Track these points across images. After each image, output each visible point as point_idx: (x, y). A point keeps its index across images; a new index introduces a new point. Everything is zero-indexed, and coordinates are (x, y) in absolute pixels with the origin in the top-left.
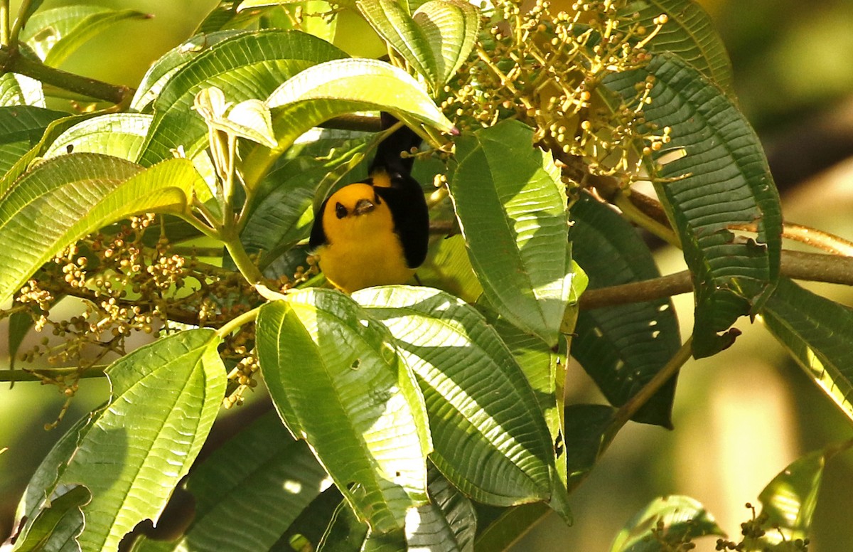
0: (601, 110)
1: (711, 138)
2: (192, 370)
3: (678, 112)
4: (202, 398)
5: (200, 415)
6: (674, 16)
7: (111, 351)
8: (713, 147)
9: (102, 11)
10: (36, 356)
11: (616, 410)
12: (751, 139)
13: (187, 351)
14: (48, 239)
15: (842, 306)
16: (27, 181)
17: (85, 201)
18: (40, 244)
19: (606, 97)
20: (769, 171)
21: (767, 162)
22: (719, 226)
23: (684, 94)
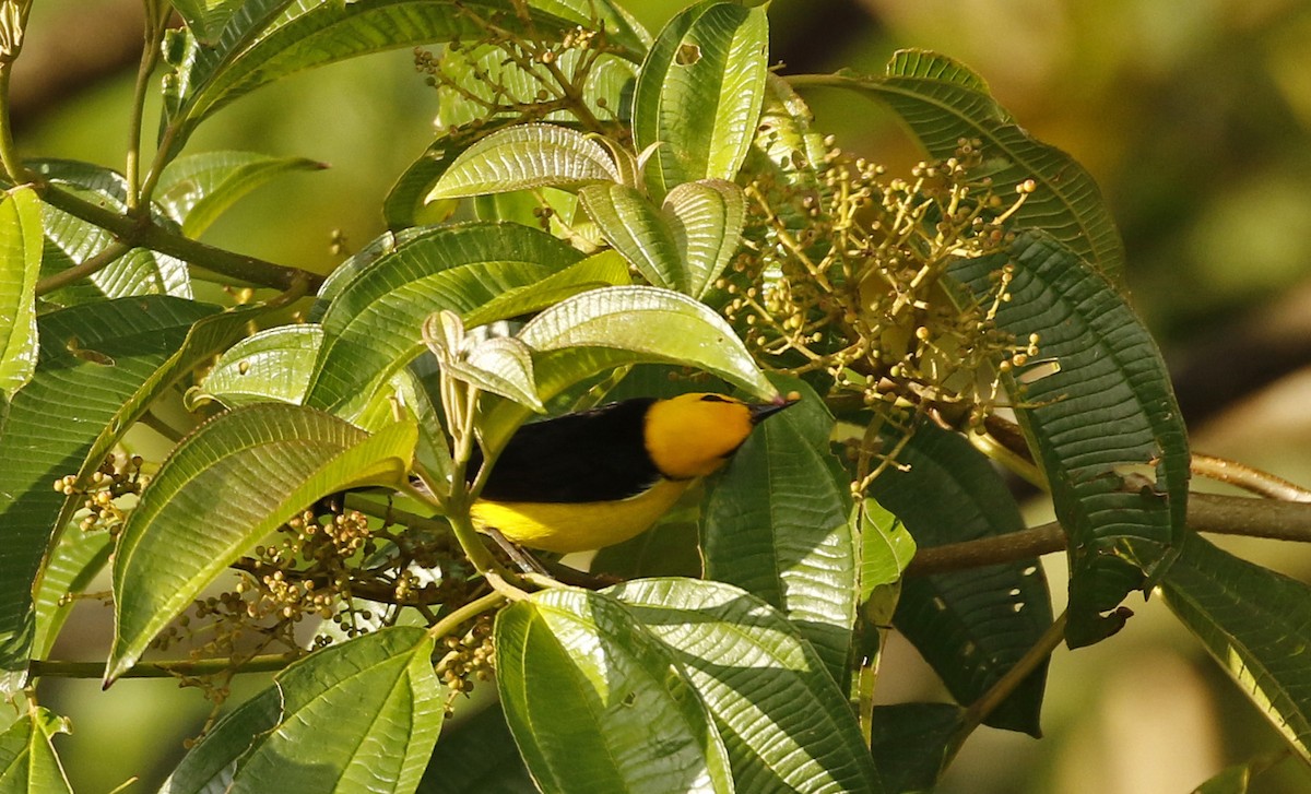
0: (943, 310)
1: (1095, 347)
2: (394, 685)
3: (1050, 311)
4: (407, 727)
5: (405, 753)
6: (1045, 180)
7: (276, 641)
8: (1098, 360)
9: (259, 159)
10: (172, 642)
11: (963, 710)
12: (1149, 348)
13: (388, 656)
14: (219, 529)
15: (1273, 572)
16: (191, 447)
17: (269, 473)
18: (208, 538)
19: (952, 292)
20: (1172, 394)
21: (1170, 381)
22: (1102, 468)
23: (1059, 286)
